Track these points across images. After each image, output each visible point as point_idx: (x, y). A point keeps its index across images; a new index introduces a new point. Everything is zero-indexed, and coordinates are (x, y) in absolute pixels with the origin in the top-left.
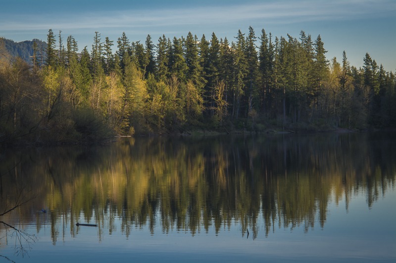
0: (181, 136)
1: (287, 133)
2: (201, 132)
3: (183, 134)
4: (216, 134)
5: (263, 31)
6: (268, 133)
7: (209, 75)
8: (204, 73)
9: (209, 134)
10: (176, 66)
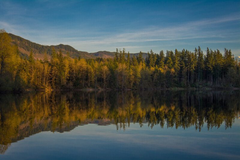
0: (168, 90)
1: (211, 89)
2: (177, 88)
3: (168, 89)
4: (183, 89)
5: (208, 48)
6: (203, 89)
7: (181, 66)
8: (179, 65)
9: (180, 89)
10: (168, 62)
